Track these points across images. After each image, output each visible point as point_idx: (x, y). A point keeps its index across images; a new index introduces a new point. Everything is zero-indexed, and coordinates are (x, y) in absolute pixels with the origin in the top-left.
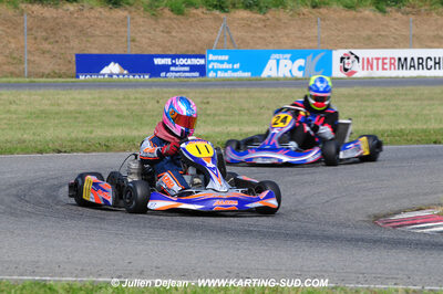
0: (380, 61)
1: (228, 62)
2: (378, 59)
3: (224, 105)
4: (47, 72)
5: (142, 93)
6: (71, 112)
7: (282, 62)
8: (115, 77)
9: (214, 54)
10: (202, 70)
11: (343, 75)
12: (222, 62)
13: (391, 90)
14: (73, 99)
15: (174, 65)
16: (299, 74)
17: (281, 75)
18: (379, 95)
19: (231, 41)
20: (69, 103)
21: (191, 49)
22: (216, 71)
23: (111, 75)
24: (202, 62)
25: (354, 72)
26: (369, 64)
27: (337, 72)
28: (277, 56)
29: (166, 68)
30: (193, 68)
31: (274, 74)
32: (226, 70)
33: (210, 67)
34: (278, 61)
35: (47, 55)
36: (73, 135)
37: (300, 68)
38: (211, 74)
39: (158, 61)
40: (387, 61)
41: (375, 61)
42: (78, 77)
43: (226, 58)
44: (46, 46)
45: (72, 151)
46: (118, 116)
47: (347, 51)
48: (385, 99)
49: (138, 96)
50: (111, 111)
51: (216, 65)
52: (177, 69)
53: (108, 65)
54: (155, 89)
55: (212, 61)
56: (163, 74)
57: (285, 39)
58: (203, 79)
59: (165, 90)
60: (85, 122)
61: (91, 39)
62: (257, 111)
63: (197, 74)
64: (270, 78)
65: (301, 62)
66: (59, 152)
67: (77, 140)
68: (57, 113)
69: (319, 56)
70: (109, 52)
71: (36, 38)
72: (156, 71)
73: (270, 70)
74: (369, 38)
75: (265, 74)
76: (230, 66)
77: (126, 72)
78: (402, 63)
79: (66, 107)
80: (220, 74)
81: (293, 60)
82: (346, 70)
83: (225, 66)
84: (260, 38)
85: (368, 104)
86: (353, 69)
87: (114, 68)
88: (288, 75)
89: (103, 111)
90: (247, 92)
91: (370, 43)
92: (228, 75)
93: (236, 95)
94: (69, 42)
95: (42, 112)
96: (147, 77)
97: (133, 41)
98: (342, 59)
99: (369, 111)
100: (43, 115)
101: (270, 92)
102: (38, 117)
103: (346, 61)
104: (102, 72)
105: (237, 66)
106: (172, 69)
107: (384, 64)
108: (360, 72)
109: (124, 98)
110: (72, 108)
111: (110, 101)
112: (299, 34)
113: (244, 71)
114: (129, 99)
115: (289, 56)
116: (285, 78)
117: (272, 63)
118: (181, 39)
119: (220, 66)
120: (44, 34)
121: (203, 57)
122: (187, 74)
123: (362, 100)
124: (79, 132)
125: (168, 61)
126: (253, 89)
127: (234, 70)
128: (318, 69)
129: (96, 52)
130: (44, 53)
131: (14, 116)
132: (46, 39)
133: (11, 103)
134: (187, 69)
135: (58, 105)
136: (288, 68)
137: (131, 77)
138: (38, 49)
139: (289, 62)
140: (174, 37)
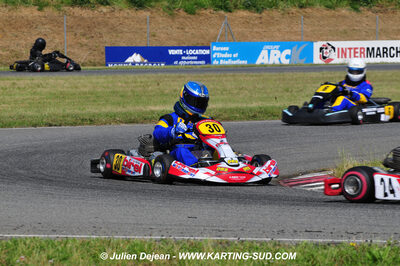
0: (352, 51)
1: (229, 52)
2: (350, 49)
5: (148, 77)
6: (85, 93)
7: (273, 52)
8: (137, 65)
9: (218, 46)
10: (207, 59)
11: (322, 62)
12: (223, 52)
14: (91, 82)
15: (185, 55)
16: (286, 62)
17: (271, 62)
19: (231, 34)
20: (85, 86)
21: (201, 42)
22: (219, 59)
23: (134, 64)
24: (207, 52)
25: (331, 60)
26: (344, 53)
27: (317, 60)
28: (268, 47)
29: (178, 58)
30: (200, 57)
31: (266, 61)
32: (227, 59)
33: (214, 56)
34: (269, 51)
35: (85, 48)
37: (287, 57)
38: (215, 62)
39: (171, 52)
40: (358, 50)
41: (348, 51)
42: (107, 65)
43: (227, 49)
44: (84, 41)
46: (122, 96)
47: (325, 43)
49: (143, 80)
50: (117, 92)
51: (219, 55)
52: (187, 58)
53: (131, 55)
54: (160, 74)
56: (176, 62)
57: (277, 33)
58: (208, 65)
60: (94, 101)
61: (120, 35)
63: (203, 62)
64: (262, 65)
65: (288, 52)
69: (301, 49)
70: (134, 45)
71: (76, 34)
73: (263, 59)
74: (345, 32)
75: (259, 62)
76: (230, 56)
77: (146, 61)
78: (370, 52)
79: (82, 89)
80: (222, 62)
81: (281, 50)
82: (324, 58)
83: (226, 55)
84: (257, 32)
86: (331, 57)
87: (136, 58)
88: (277, 62)
89: (111, 92)
91: (346, 36)
92: (229, 62)
94: (102, 37)
95: (61, 93)
96: (163, 65)
97: (154, 36)
98: (321, 49)
100: (62, 96)
102: (57, 97)
103: (325, 51)
105: (236, 55)
106: (183, 58)
107: (355, 53)
108: (336, 60)
109: (132, 82)
110: (87, 90)
111: (120, 84)
112: (288, 29)
113: (242, 60)
114: (135, 82)
115: (278, 47)
116: (274, 65)
117: (264, 53)
118: (192, 34)
119: (222, 56)
120: (82, 31)
121: (208, 48)
122: (196, 62)
124: (75, 110)
125: (180, 52)
127: (234, 59)
128: (301, 57)
129: (124, 45)
130: (82, 46)
131: (38, 97)
132: (84, 35)
133: (38, 86)
134: (195, 58)
135: (76, 87)
136: (278, 57)
137: (150, 65)
138: (77, 43)
139: (278, 52)
140: (187, 32)
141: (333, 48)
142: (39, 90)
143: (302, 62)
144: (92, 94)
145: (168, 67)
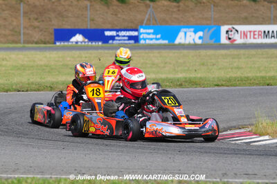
0: (252, 33)
1: (153, 34)
2: (250, 32)
3: (142, 61)
4: (35, 40)
5: (91, 54)
6: (41, 66)
7: (188, 34)
8: (79, 43)
9: (144, 29)
10: (136, 39)
11: (227, 42)
12: (149, 34)
13: (253, 52)
14: (46, 57)
15: (118, 36)
16: (199, 42)
17: (187, 42)
18: (244, 54)
20: (41, 60)
21: (131, 25)
22: (145, 39)
23: (77, 43)
24: (135, 33)
25: (235, 40)
26: (245, 35)
27: (224, 40)
28: (185, 30)
29: (112, 38)
30: (130, 38)
31: (183, 41)
32: (151, 39)
33: (141, 37)
34: (185, 33)
35: (37, 29)
36: (31, 80)
37: (200, 38)
38: (142, 42)
39: (107, 33)
40: (256, 33)
41: (249, 33)
42: (55, 43)
43: (151, 31)
44: (36, 24)
45: (27, 91)
47: (230, 27)
48: (248, 57)
49: (87, 55)
50: (67, 65)
51: (145, 36)
52: (120, 38)
54: (100, 51)
55: (143, 33)
56: (111, 42)
57: (191, 19)
58: (136, 44)
59: (106, 51)
60: (49, 72)
61: (66, 19)
62: (162, 65)
63: (132, 42)
64: (180, 44)
65: (200, 34)
66: (19, 91)
67: (32, 83)
68: (32, 67)
69: (212, 30)
70: (77, 28)
71: (29, 19)
72: (107, 40)
73: (180, 39)
74: (246, 18)
75: (177, 41)
76: (154, 36)
77: (86, 40)
78: (266, 34)
79: (38, 63)
80: (148, 42)
81: (195, 32)
82: (230, 39)
83: (151, 36)
84: (175, 18)
85: (236, 60)
86: (235, 38)
87: (79, 38)
88: (192, 42)
89: (62, 65)
90: (159, 53)
91: (246, 21)
92: (151, 42)
93: (152, 55)
94: (51, 21)
95: (22, 66)
96: (100, 43)
97: (93, 20)
98: (227, 32)
99: (235, 64)
100: (23, 68)
101: (174, 53)
102: (19, 69)
103: (230, 33)
105: (159, 36)
106: (117, 38)
107: (254, 35)
108: (239, 40)
109: (78, 57)
110: (42, 63)
111: (69, 59)
112: (200, 16)
113: (164, 40)
114: (81, 57)
115: (192, 30)
117: (181, 34)
118: (124, 19)
120: (35, 16)
121: (136, 30)
122: (127, 42)
123: (233, 58)
124: (36, 79)
125: (114, 33)
126: (163, 51)
127: (157, 39)
128: (211, 38)
129: (69, 27)
130: (35, 28)
131: (4, 69)
132: (36, 19)
133: (3, 60)
134: (127, 38)
135: (34, 61)
136: (192, 38)
137: (90, 43)
138: (31, 26)
139: (192, 34)
140: (119, 18)
141: (237, 31)
142: (4, 63)
143: (212, 42)
144: (47, 66)
145: (104, 45)
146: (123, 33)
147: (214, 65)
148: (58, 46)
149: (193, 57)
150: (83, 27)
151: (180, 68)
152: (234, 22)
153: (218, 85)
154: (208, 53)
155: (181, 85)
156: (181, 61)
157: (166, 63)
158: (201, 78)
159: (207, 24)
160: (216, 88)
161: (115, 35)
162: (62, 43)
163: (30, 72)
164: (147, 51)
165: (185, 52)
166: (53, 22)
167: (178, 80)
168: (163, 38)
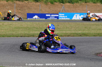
1: (64, 16)
2: (101, 16)
3: (63, 26)
5: (43, 23)
7: (77, 16)
8: (36, 19)
10: (58, 17)
12: (63, 16)
15: (51, 16)
16: (81, 19)
17: (77, 19)
18: (101, 24)
19: (65, 11)
20: (25, 25)
22: (61, 18)
23: (35, 18)
24: (57, 15)
28: (76, 14)
29: (49, 17)
32: (63, 18)
33: (60, 17)
35: (20, 13)
36: (25, 33)
38: (60, 19)
39: (47, 15)
42: (27, 19)
43: (64, 15)
44: (20, 11)
45: (25, 37)
46: (37, 28)
49: (41, 24)
50: (35, 27)
53: (35, 16)
54: (46, 22)
55: (60, 15)
56: (48, 18)
57: (78, 10)
58: (58, 20)
59: (48, 22)
60: (28, 30)
61: (31, 10)
62: (70, 28)
63: (56, 18)
65: (82, 16)
66: (22, 37)
67: (26, 34)
68: (22, 28)
70: (35, 13)
71: (17, 9)
72: (46, 18)
73: (74, 18)
74: (99, 10)
75: (73, 19)
76: (64, 17)
77: (39, 18)
79: (24, 26)
80: (62, 19)
81: (80, 15)
84: (72, 10)
85: (98, 26)
87: (36, 17)
89: (33, 27)
90: (68, 23)
92: (64, 19)
93: (66, 24)
94: (25, 10)
95: (18, 27)
96: (44, 19)
97: (41, 10)
99: (98, 28)
100: (19, 28)
101: (74, 23)
104: (33, 18)
105: (66, 17)
106: (50, 17)
109: (38, 24)
110: (25, 26)
111: (35, 25)
112: (82, 9)
113: (68, 18)
115: (79, 14)
116: (78, 20)
117: (75, 16)
118: (53, 10)
119: (62, 17)
120: (19, 8)
121: (58, 14)
122: (54, 19)
123: (96, 26)
124: (27, 32)
125: (49, 15)
126: (70, 23)
127: (65, 18)
129: (32, 13)
130: (19, 13)
131: (11, 28)
132: (20, 10)
133: (11, 25)
134: (54, 17)
135: (22, 25)
136: (79, 17)
137: (40, 19)
138: (18, 12)
139: (79, 16)
140: (51, 9)
142: (11, 26)
144: (27, 27)
145: (46, 20)
146: (53, 15)
147: (90, 28)
148: (29, 20)
149: (81, 25)
150: (38, 13)
151: (77, 29)
152: (94, 12)
153: (95, 36)
154: (87, 24)
155: (81, 35)
156: (77, 26)
157: (71, 27)
158: (88, 33)
159: (85, 13)
160: (94, 37)
161: (50, 16)
162: (30, 19)
163: (22, 29)
164: (63, 22)
165: (78, 23)
166: (26, 11)
167: (79, 34)
168: (68, 17)
